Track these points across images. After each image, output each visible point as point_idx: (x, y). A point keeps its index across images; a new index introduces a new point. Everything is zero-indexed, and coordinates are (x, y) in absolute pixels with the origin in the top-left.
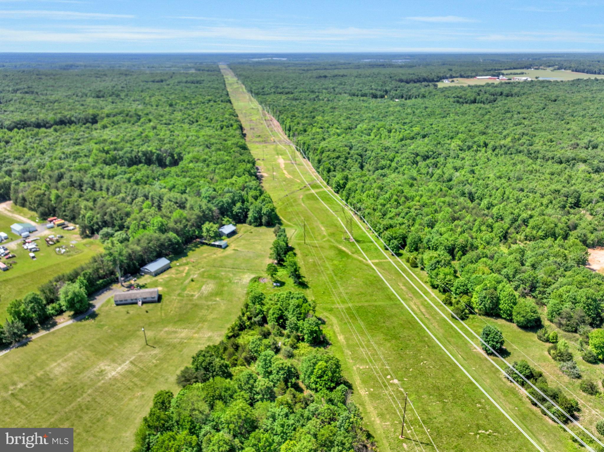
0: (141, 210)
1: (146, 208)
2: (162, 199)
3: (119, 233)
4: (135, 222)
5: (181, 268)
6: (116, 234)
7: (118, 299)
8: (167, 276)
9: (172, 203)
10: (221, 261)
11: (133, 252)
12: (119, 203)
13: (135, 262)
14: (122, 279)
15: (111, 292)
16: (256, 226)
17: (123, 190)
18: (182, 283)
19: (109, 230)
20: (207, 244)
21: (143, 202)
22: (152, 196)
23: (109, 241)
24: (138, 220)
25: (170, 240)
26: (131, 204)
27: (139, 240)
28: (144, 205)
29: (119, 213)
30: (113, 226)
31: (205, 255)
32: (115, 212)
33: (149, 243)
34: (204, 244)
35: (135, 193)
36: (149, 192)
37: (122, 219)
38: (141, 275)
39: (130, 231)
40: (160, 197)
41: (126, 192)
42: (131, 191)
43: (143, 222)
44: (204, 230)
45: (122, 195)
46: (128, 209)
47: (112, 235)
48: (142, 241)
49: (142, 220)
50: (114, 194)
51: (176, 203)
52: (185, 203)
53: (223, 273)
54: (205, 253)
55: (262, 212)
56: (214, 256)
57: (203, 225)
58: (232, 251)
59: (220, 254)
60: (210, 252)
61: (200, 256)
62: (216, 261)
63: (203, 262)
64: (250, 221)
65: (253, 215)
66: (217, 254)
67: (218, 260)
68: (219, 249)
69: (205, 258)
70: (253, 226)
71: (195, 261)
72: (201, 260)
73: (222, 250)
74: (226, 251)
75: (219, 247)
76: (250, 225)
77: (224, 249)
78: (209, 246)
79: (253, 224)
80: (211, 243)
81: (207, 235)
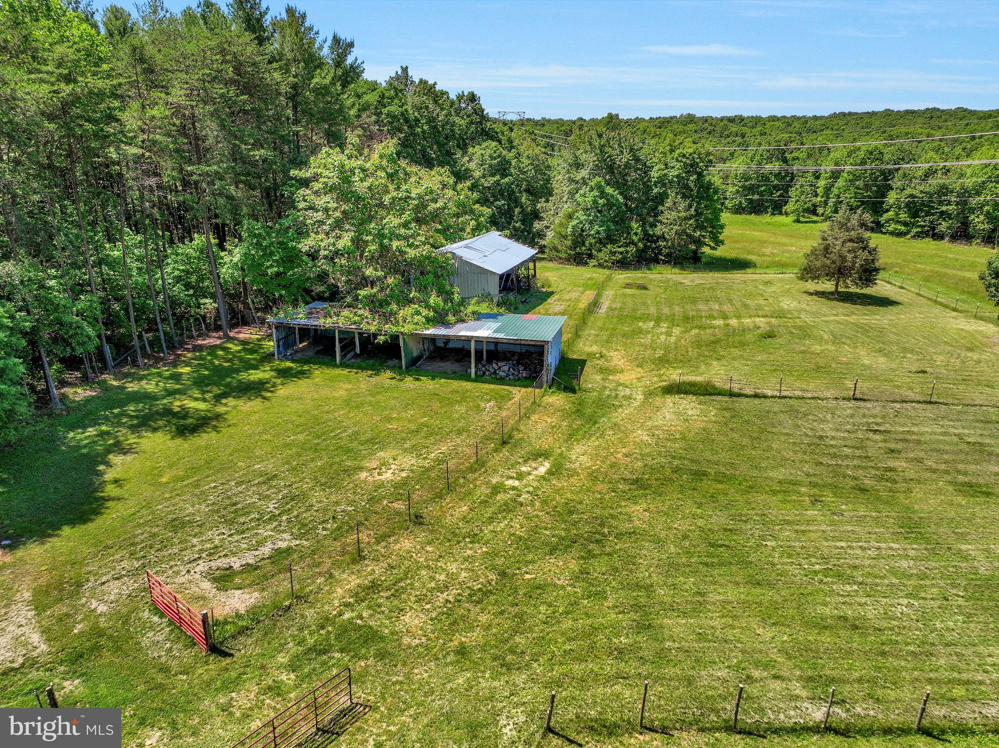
54: (377, 441)
55: (654, 174)
56: (520, 476)
57: (302, 164)
58: (670, 399)
59: (578, 449)
60: (435, 434)
61: (318, 497)
62: (630, 561)
63: (412, 620)
64: (579, 238)
65: (603, 194)
66: (545, 443)
67: (659, 542)
68: (519, 394)
69: (418, 520)
70: (600, 266)
71: (254, 614)
72: (359, 557)
73: (557, 399)
74: (605, 405)
75: (504, 368)
76: (578, 264)
77: (574, 391)
78: (389, 374)
79: (603, 255)
80: (407, 328)
81: (358, 243)
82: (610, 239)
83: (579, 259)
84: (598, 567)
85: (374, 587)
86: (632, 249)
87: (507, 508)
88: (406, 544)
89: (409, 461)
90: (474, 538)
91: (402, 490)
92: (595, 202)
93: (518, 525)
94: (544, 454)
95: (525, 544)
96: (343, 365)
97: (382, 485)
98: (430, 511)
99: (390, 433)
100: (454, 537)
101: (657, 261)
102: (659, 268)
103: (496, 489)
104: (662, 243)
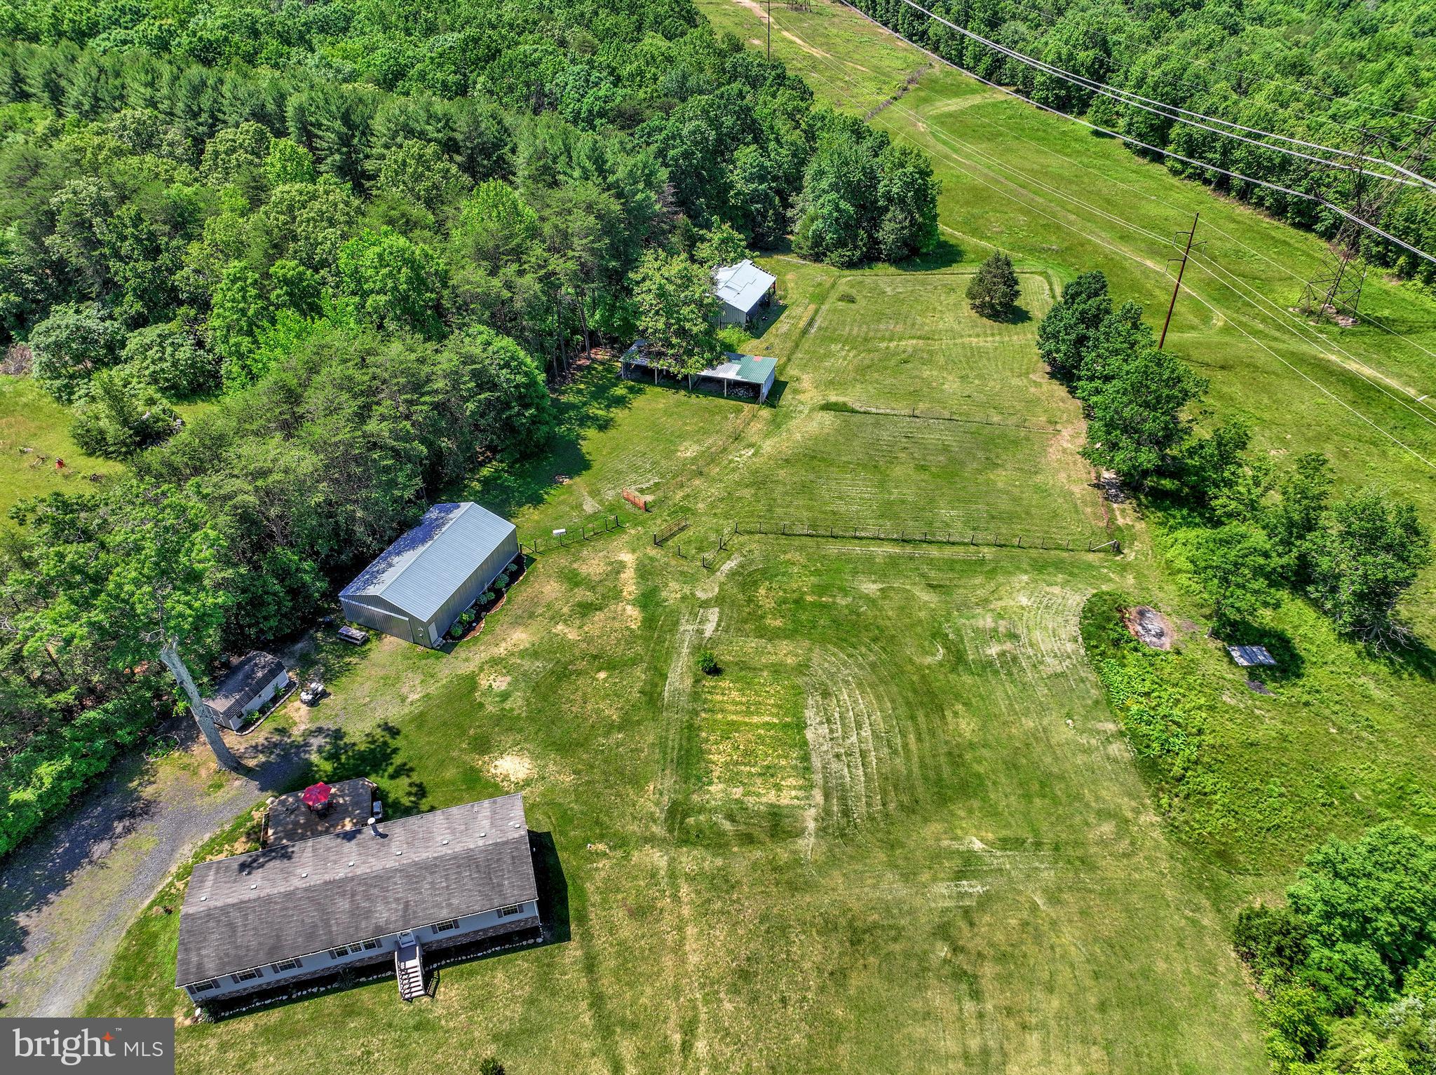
0: (257, 194)
1: (284, 176)
2: (367, 131)
3: (151, 333)
4: (235, 265)
5: (592, 565)
6: (135, 340)
7: (210, 959)
8: (521, 637)
9: (431, 149)
10: (805, 489)
11: (268, 495)
12: (118, 153)
13: (289, 556)
14: (220, 704)
15: (146, 837)
16: (851, 265)
17: (137, 90)
18: (652, 697)
19: (91, 317)
20: (670, 381)
21: (259, 149)
22: (301, 110)
23: (95, 388)
24: (255, 253)
25: (484, 381)
26: (196, 162)
27: (292, 397)
28: (273, 162)
29: (126, 211)
30: (111, 289)
31: (689, 450)
32: (104, 208)
33: (362, 415)
34: (645, 376)
35: (206, 101)
36: (281, 99)
37: (153, 252)
38: (349, 644)
39: (215, 322)
40: (346, 119)
41: (152, 103)
42: (182, 93)
43: (286, 267)
44: (645, 298)
45: (136, 113)
46: (180, 190)
47: (112, 353)
48: (314, 400)
49: (277, 249)
50: (94, 112)
51: (451, 147)
52: (497, 146)
53: (870, 587)
54: (682, 437)
55: (881, 189)
56: (741, 456)
57: (635, 269)
58: (821, 413)
59: (768, 442)
60: (706, 433)
61: (663, 462)
62: (773, 491)
63: (700, 505)
64: (818, 239)
65: (837, 209)
66: (753, 440)
67: (785, 484)
68: (747, 407)
69: (701, 473)
70: (833, 264)
71: (654, 501)
72: (682, 486)
73: (766, 413)
74: (788, 416)
75: (741, 392)
76: (815, 261)
77: (775, 407)
78: (683, 392)
79: (834, 256)
80: (692, 372)
81: (668, 325)
82: (841, 243)
83: (818, 258)
84: (761, 492)
85: (688, 496)
86: (858, 253)
87: (734, 470)
88: (697, 482)
89: (696, 447)
90: (721, 481)
91: (694, 460)
92: (831, 213)
93: (736, 477)
94: (751, 445)
95: (738, 484)
96: (659, 385)
97: (686, 459)
98: (705, 470)
99: (687, 432)
100: (714, 480)
101: (878, 259)
102: (880, 265)
103: (731, 462)
104: (883, 247)
